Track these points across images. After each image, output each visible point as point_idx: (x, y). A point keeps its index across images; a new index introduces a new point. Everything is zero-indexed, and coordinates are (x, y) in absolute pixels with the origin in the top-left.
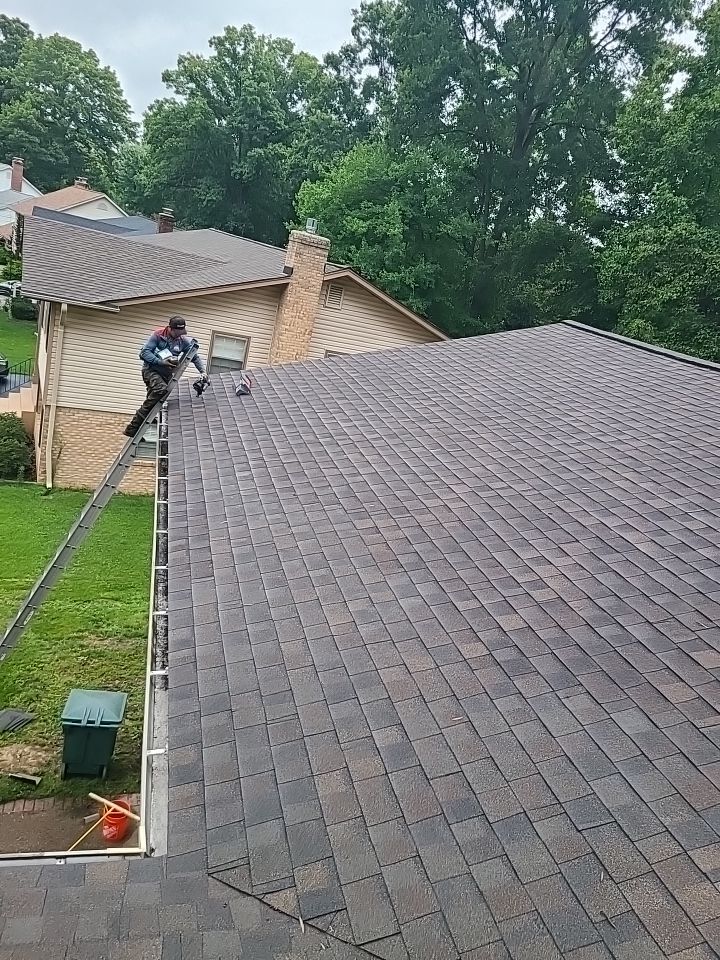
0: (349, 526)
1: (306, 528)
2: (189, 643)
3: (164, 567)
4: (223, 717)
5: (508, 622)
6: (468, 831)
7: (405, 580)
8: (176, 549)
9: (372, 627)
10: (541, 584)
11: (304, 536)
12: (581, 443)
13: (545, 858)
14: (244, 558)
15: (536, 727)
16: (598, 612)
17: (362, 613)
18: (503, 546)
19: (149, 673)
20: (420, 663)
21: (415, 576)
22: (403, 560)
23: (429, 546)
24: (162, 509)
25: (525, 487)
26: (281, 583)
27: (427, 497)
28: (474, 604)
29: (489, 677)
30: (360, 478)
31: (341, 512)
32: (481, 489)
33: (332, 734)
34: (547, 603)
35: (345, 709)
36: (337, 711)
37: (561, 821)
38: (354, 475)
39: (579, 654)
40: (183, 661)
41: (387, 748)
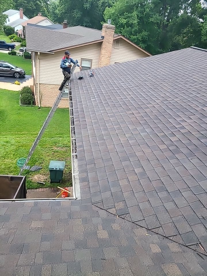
0: (125, 113)
1: (112, 114)
2: (82, 146)
3: (74, 126)
4: (93, 165)
5: (173, 139)
6: (163, 195)
7: (142, 128)
8: (76, 121)
9: (133, 141)
10: (183, 128)
11: (112, 116)
12: (196, 85)
13: (185, 202)
14: (95, 123)
15: (182, 167)
16: (201, 135)
17: (130, 137)
18: (171, 117)
19: (72, 154)
20: (147, 151)
21: (145, 127)
22: (141, 122)
23: (149, 118)
24: (71, 110)
25: (178, 99)
26: (106, 129)
27: (147, 104)
28: (162, 134)
29: (167, 154)
30: (127, 99)
31: (122, 109)
32: (164, 101)
33: (123, 170)
34: (185, 133)
35: (127, 163)
36: (124, 163)
37: (189, 192)
38: (125, 98)
39: (195, 147)
40: (81, 151)
41: (139, 173)
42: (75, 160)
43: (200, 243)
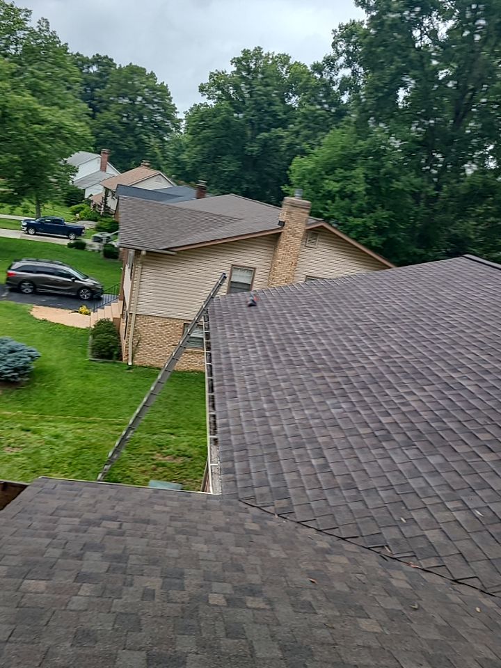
4: (243, 453)
5: (386, 420)
7: (335, 401)
8: (218, 386)
9: (317, 421)
10: (406, 404)
11: (284, 381)
12: (452, 333)
14: (253, 390)
16: (434, 417)
17: (311, 415)
19: (209, 436)
20: (336, 434)
21: (341, 399)
22: (335, 392)
25: (412, 357)
26: (271, 402)
27: (354, 361)
32: (385, 358)
34: (408, 412)
35: (301, 451)
37: (391, 491)
39: (418, 433)
40: (224, 432)
41: (318, 465)
42: (214, 448)
43: (387, 546)
